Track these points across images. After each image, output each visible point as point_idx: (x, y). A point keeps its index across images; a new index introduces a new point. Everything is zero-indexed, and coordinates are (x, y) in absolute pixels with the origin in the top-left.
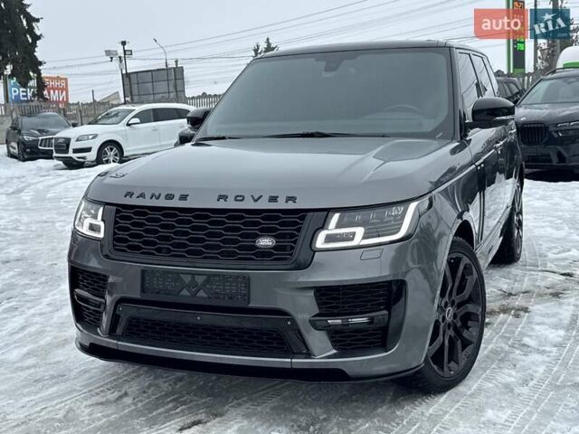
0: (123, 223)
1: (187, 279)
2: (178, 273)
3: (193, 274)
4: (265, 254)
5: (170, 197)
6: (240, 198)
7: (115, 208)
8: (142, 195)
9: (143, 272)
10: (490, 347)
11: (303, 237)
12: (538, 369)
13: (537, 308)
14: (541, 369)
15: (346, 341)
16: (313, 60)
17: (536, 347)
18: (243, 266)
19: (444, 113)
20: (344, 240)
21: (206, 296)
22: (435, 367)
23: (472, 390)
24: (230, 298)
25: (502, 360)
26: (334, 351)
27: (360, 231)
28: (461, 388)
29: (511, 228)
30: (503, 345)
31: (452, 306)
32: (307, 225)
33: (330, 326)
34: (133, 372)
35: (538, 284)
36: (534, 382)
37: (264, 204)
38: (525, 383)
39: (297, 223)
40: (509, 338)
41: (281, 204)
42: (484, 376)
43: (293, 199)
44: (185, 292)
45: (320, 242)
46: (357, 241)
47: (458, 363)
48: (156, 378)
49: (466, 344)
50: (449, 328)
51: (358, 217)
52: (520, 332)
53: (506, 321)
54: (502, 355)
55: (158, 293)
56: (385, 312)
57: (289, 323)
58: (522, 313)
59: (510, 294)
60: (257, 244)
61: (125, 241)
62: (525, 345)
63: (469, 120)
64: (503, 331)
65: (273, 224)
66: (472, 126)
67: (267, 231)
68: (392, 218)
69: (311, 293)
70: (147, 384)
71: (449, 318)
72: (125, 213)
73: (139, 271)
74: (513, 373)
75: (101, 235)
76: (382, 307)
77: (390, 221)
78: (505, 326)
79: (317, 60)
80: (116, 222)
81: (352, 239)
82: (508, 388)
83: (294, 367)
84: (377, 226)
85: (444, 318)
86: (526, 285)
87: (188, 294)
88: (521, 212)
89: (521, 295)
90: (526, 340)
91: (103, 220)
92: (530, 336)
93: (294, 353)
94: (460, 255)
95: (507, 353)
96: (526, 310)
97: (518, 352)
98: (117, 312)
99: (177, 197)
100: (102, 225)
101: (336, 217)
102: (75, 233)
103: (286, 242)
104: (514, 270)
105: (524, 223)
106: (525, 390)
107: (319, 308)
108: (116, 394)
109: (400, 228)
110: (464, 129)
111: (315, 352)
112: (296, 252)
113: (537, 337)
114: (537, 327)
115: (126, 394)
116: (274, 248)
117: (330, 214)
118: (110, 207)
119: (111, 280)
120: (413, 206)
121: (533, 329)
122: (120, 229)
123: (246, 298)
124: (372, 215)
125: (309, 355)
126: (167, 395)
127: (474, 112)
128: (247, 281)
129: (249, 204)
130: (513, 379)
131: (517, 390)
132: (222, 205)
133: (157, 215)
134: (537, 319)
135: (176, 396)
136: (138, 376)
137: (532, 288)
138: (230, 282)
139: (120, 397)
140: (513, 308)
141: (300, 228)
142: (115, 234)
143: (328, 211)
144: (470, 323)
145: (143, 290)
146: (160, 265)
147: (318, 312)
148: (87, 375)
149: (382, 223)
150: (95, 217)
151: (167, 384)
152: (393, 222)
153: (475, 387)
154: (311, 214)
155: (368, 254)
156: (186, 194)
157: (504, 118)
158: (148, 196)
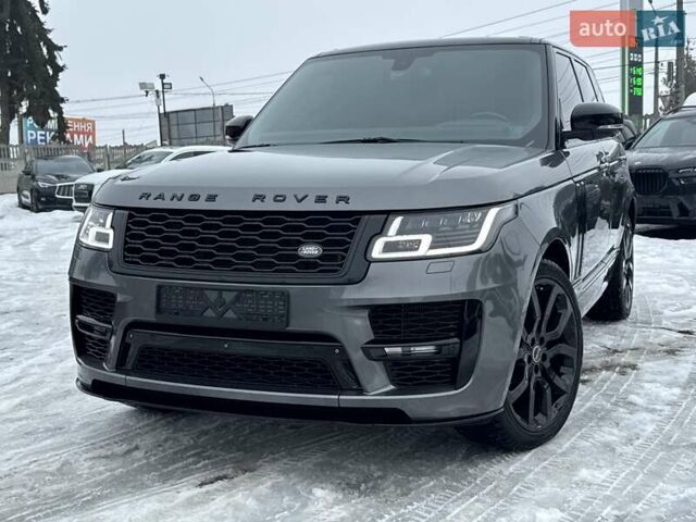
0: (136, 230)
1: (213, 296)
2: (202, 289)
3: (220, 290)
4: (308, 264)
5: (194, 198)
6: (279, 198)
7: (127, 212)
8: (161, 197)
9: (160, 288)
10: (588, 404)
11: (356, 245)
12: (645, 428)
13: (647, 365)
14: (650, 428)
15: (407, 375)
16: (380, 58)
17: (645, 405)
18: (281, 280)
19: (536, 119)
20: (406, 250)
21: (235, 317)
22: (518, 417)
23: (564, 449)
24: (265, 319)
25: (602, 419)
26: (392, 387)
27: (426, 239)
28: (550, 446)
29: (619, 275)
30: (604, 403)
31: (541, 344)
32: (362, 230)
33: (386, 355)
34: (147, 425)
35: (650, 340)
36: (641, 441)
37: (310, 205)
38: (630, 441)
39: (350, 228)
40: (613, 396)
41: (331, 205)
42: (579, 434)
43: (345, 199)
44: (210, 313)
45: (377, 251)
46: (423, 250)
47: (546, 415)
48: (175, 432)
49: (557, 393)
50: (536, 372)
51: (425, 222)
52: (626, 390)
53: (609, 378)
54: (603, 413)
55: (177, 314)
56: (456, 340)
57: (337, 351)
58: (629, 370)
59: (615, 351)
60: (300, 253)
61: (138, 251)
62: (631, 403)
63: (567, 128)
64: (605, 388)
65: (320, 229)
66: (571, 136)
67: (311, 238)
68: (467, 227)
69: (366, 314)
70: (163, 437)
71: (536, 359)
72: (139, 218)
73: (154, 286)
74: (615, 431)
75: (109, 246)
76: (452, 334)
77: (465, 229)
78: (608, 383)
79: (385, 58)
80: (128, 229)
81: (417, 249)
82: (609, 447)
83: (342, 405)
84: (447, 234)
85: (530, 358)
86: (635, 341)
87: (214, 315)
88: (630, 260)
89: (629, 352)
90: (633, 398)
91: (112, 227)
92: (638, 394)
93: (342, 389)
94: (552, 282)
95: (609, 411)
96: (634, 367)
97: (621, 410)
98: (127, 340)
99: (203, 197)
100: (111, 232)
101: (397, 221)
102: (79, 245)
103: (336, 251)
104: (621, 326)
105: (635, 273)
106: (629, 449)
107: (375, 333)
108: (125, 447)
109: (476, 238)
110: (561, 139)
111: (368, 387)
112: (347, 263)
113: (646, 395)
114: (646, 385)
115: (137, 448)
116: (320, 258)
117: (391, 218)
118: (122, 211)
119: (119, 299)
120: (493, 212)
121: (642, 387)
122: (133, 237)
123: (284, 319)
124: (443, 220)
125: (361, 391)
126: (187, 449)
127: (574, 120)
128: (286, 297)
129: (290, 205)
130: (614, 438)
131: (619, 450)
132: (258, 206)
133: (179, 219)
134: (647, 377)
135: (198, 451)
136: (153, 430)
137: (642, 345)
138: (266, 300)
139: (129, 452)
140: (619, 365)
141: (353, 233)
142: (126, 243)
143: (389, 214)
144: (562, 369)
145: (159, 309)
146: (180, 279)
147: (372, 337)
148: (91, 428)
149: (454, 230)
150: (104, 225)
151: (188, 438)
152: (468, 232)
153: (567, 445)
154: (367, 217)
155: (435, 267)
156: (214, 193)
157: (609, 127)
158: (168, 196)
